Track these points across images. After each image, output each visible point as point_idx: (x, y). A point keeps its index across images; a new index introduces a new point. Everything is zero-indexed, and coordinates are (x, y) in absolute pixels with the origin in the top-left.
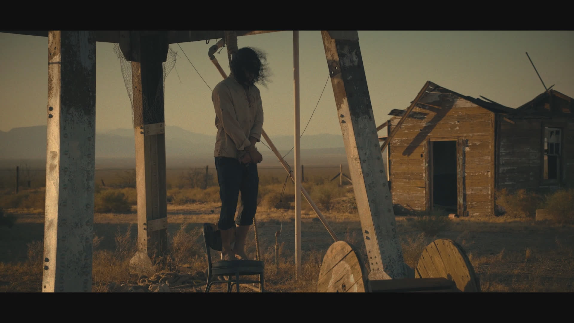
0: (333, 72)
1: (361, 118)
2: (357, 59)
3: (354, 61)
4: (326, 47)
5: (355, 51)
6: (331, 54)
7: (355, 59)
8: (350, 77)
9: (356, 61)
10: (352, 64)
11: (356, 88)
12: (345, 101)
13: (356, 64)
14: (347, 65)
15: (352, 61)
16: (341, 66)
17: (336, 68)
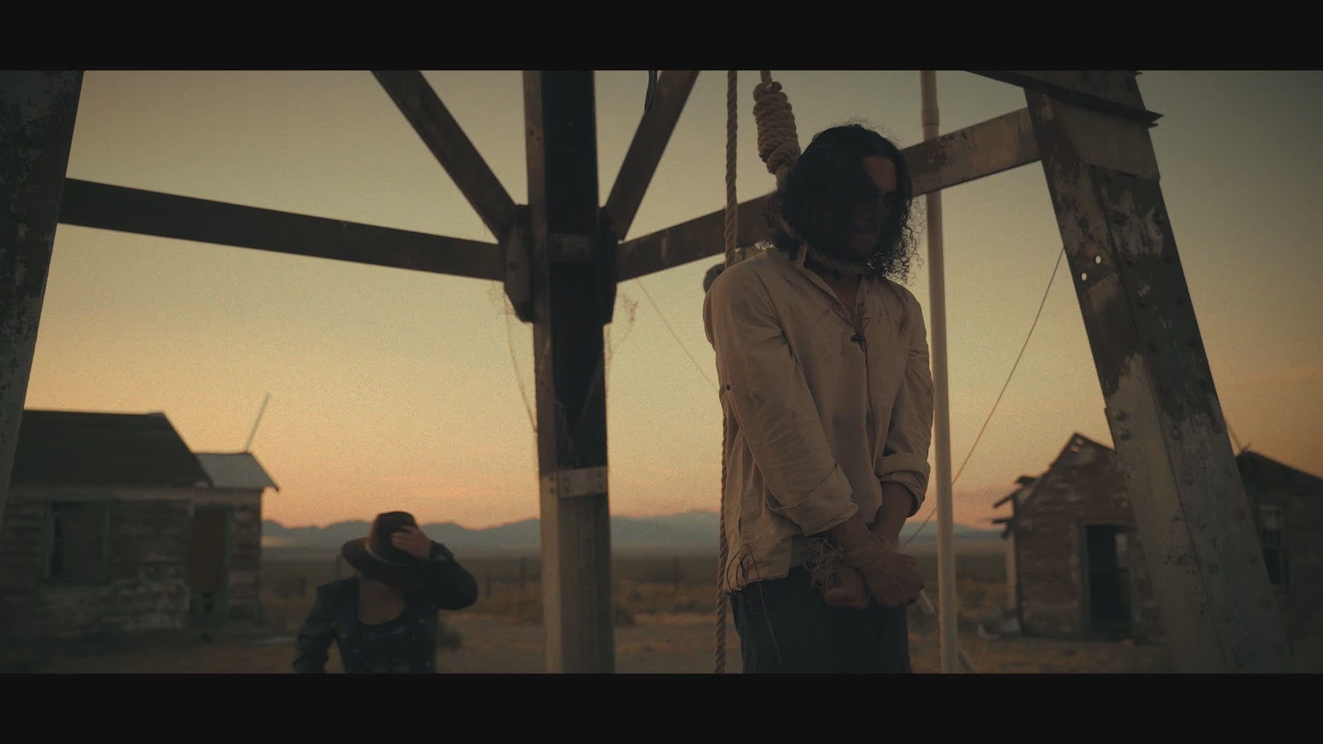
0: (1084, 277)
1: (1188, 420)
2: (1159, 234)
3: (1153, 242)
4: (1060, 198)
5: (1152, 211)
6: (1076, 218)
7: (1154, 234)
8: (1145, 290)
9: (1157, 242)
10: (1147, 250)
11: (1165, 326)
12: (1136, 364)
13: (1158, 249)
14: (1135, 247)
15: (1146, 241)
16: (1115, 249)
17: (1098, 260)
